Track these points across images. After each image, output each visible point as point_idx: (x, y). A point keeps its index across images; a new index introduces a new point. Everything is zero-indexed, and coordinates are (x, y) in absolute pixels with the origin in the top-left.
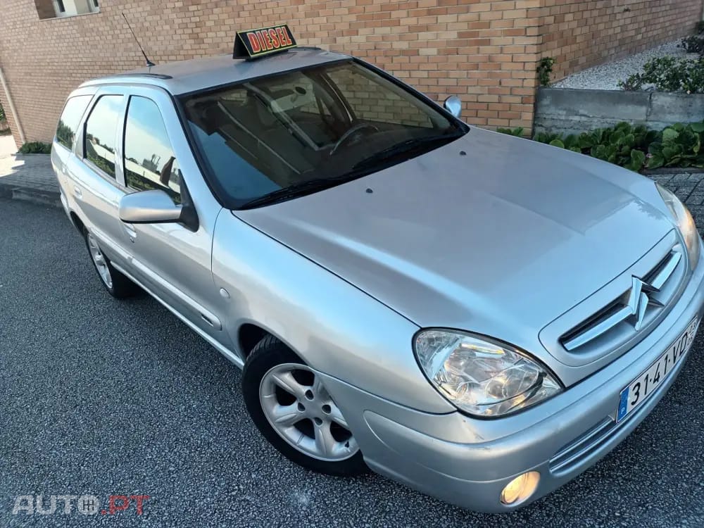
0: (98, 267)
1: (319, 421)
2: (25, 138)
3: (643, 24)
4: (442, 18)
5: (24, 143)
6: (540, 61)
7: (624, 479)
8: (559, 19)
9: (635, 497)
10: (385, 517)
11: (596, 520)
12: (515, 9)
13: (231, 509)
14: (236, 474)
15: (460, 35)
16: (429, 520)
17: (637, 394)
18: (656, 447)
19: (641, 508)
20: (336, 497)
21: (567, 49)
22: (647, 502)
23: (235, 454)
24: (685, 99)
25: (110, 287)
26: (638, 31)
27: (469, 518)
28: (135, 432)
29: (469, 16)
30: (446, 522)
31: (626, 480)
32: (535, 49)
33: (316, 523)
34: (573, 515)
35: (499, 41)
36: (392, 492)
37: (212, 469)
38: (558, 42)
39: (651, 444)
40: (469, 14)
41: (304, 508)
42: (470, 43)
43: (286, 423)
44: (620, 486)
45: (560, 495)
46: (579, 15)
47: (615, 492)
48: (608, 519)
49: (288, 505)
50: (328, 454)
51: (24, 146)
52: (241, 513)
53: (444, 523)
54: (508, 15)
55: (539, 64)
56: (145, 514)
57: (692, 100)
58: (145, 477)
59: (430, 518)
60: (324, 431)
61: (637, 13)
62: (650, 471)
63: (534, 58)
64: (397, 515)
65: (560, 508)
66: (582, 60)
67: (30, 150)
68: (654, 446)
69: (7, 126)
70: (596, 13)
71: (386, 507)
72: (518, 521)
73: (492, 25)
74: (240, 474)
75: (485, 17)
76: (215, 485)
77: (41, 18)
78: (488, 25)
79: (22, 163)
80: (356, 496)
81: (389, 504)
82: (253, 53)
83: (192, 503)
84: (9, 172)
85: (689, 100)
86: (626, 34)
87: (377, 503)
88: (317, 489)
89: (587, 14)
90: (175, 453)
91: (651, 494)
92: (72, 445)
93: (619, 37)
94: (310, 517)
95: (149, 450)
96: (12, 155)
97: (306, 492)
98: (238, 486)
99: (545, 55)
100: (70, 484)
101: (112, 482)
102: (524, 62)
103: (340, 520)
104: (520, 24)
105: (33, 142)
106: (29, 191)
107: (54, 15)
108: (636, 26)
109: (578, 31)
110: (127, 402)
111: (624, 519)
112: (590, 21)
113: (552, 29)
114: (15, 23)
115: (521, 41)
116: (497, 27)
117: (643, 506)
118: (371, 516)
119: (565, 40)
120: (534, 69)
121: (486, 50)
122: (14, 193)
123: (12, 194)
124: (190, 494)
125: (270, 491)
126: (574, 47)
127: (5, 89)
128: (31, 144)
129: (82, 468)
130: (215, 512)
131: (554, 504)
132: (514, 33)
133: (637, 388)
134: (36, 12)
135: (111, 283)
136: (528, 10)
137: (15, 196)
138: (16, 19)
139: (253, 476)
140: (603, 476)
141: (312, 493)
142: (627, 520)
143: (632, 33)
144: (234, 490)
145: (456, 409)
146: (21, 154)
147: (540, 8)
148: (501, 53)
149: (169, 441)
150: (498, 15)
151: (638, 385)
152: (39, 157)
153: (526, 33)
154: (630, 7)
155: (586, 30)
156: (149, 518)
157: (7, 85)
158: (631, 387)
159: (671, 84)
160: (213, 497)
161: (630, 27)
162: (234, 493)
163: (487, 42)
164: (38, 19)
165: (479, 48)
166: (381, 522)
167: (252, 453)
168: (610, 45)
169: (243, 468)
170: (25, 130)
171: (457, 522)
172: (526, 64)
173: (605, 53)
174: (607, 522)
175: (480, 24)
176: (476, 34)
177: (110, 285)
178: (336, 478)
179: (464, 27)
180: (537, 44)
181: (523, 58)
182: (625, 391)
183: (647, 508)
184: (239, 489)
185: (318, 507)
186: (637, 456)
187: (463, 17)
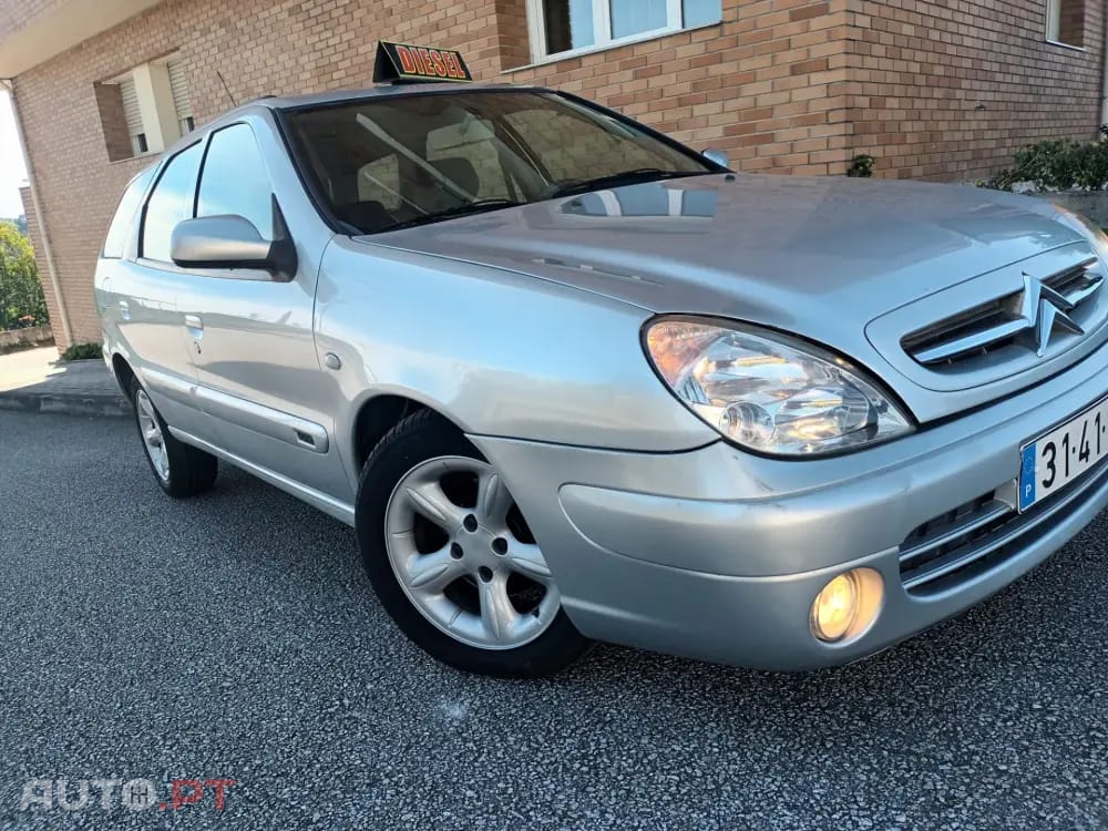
0: (149, 447)
1: (487, 574)
2: (73, 340)
3: (1006, 134)
4: (699, 110)
5: (69, 345)
6: (853, 160)
7: (1044, 660)
8: (877, 103)
9: (1067, 683)
10: (602, 729)
11: (997, 716)
12: (809, 86)
13: (323, 729)
14: (339, 685)
15: (729, 131)
16: (684, 729)
17: (1051, 465)
18: (1098, 618)
19: (1080, 696)
20: (515, 707)
21: (892, 150)
22: (1092, 688)
23: (341, 661)
24: (1083, 199)
25: (165, 479)
26: (1001, 142)
27: (759, 723)
28: (172, 643)
29: (739, 103)
30: (715, 731)
31: (1046, 661)
32: (843, 142)
33: (475, 742)
34: (954, 712)
35: (786, 135)
36: (617, 696)
37: (297, 681)
38: (878, 138)
39: (1088, 616)
40: (740, 99)
41: (455, 724)
42: (744, 143)
43: (430, 586)
44: (1038, 669)
45: (927, 687)
46: (907, 103)
47: (1028, 678)
48: (1019, 714)
49: (426, 721)
50: (503, 638)
51: (69, 350)
52: (341, 733)
53: (712, 732)
54: (799, 95)
55: (850, 165)
56: (169, 743)
57: (1095, 198)
58: (177, 696)
59: (685, 726)
60: (495, 594)
61: (996, 116)
62: (1091, 649)
63: (842, 155)
64: (624, 725)
65: (927, 703)
66: (918, 171)
67: (78, 354)
68: (1092, 616)
69: (50, 334)
70: (933, 104)
71: (605, 715)
72: (850, 723)
73: (776, 112)
74: (345, 685)
75: (764, 101)
76: (299, 701)
77: (112, 160)
78: (769, 112)
79: (63, 370)
80: (552, 703)
81: (611, 710)
82: (403, 72)
83: (256, 726)
84: (42, 380)
85: (1091, 199)
86: (982, 145)
87: (589, 710)
88: (481, 698)
89: (918, 104)
90: (238, 665)
91: (1098, 677)
92: (60, 663)
93: (972, 146)
94: (464, 735)
95: (192, 664)
96: (50, 364)
97: (462, 702)
98: (341, 700)
99: (859, 152)
100: (45, 711)
101: (118, 705)
102: (828, 163)
103: (521, 736)
104: (818, 108)
105: (83, 344)
106: (66, 398)
107: (129, 153)
108: (996, 135)
109: (908, 126)
110: (168, 608)
111: (1051, 712)
112: (925, 115)
113: (867, 115)
114: (74, 170)
115: (821, 131)
116: (782, 115)
117: (1085, 692)
118: (577, 728)
119: (889, 135)
120: (844, 172)
121: (768, 149)
122: (42, 403)
123: (40, 404)
124: (253, 715)
125: (397, 704)
126: (905, 149)
127: (51, 267)
128: (81, 347)
129: (71, 690)
130: (294, 735)
131: (916, 699)
132: (808, 121)
133: (1050, 452)
134: (105, 152)
135: (167, 473)
136: (828, 85)
137: (43, 407)
138: (75, 165)
139: (369, 686)
140: (1003, 658)
141: (471, 704)
142: (1057, 713)
143: (992, 144)
144: (331, 706)
145: (719, 436)
146: (64, 361)
147: (847, 81)
148: (792, 152)
149: (228, 652)
150: (784, 96)
151: (1051, 446)
152: (90, 363)
153: (827, 120)
154: (984, 104)
155: (920, 126)
156: (174, 749)
157: (54, 261)
158: (1040, 446)
159: (1059, 179)
160: (293, 716)
161: (988, 135)
162: (332, 710)
163: (769, 139)
164: (108, 162)
165: (756, 149)
166: (595, 735)
167: (371, 658)
168: (959, 156)
169: (352, 679)
170: (74, 327)
171: (736, 730)
172: (831, 165)
173: (952, 167)
174: (1018, 719)
175: (757, 112)
176: (752, 128)
177: (165, 475)
178: (517, 682)
179: (733, 119)
180: (845, 135)
181: (827, 156)
182: (1027, 447)
183: (1092, 696)
184: (342, 705)
185: (480, 721)
186: (1063, 631)
187: (730, 105)
